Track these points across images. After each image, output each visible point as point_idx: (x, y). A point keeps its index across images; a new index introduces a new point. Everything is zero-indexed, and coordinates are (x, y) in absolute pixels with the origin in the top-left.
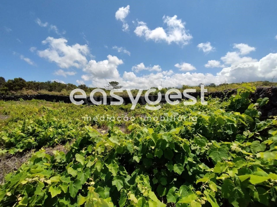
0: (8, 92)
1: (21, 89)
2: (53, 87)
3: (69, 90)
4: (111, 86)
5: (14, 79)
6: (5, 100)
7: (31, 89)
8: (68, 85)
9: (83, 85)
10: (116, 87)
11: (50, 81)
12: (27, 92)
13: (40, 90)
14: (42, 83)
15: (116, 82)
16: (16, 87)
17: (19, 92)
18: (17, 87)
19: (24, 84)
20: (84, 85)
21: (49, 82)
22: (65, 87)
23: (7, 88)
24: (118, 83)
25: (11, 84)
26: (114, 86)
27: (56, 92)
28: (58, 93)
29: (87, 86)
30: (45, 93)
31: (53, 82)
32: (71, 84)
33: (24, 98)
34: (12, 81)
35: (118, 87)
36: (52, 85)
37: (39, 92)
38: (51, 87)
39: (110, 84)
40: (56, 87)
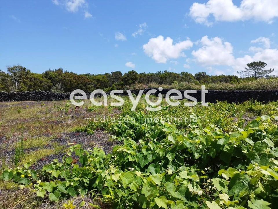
0: (124, 86)
1: (134, 83)
2: (163, 79)
3: (182, 81)
4: (251, 71)
5: (128, 73)
6: (121, 96)
7: (142, 82)
8: (181, 74)
9: (201, 72)
10: (260, 71)
11: (161, 71)
12: (139, 86)
13: (151, 83)
14: (153, 75)
15: (260, 62)
16: (129, 81)
17: (132, 86)
18: (131, 81)
19: (136, 77)
20: (203, 73)
21: (159, 73)
22: (178, 77)
23: (123, 83)
24: (265, 63)
25: (126, 78)
26: (256, 70)
27: (166, 85)
28: (168, 86)
29: (207, 74)
30: (155, 87)
31: (163, 72)
32: (186, 72)
33: (136, 93)
34: (127, 74)
35: (265, 71)
36: (162, 76)
37: (150, 86)
38: (161, 78)
39: (248, 68)
40: (166, 78)
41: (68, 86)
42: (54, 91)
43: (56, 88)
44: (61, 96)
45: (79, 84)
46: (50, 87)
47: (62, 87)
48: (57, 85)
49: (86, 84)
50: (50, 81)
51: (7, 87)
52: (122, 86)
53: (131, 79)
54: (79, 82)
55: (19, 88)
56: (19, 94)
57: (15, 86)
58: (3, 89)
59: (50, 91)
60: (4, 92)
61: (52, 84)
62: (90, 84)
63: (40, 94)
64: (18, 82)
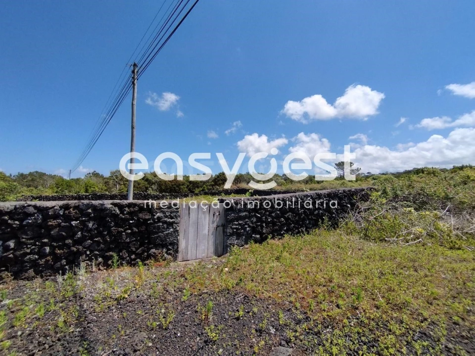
4: (340, 170)
35: (353, 170)
41: (163, 187)
42: (150, 191)
43: (152, 189)
44: (157, 197)
45: (173, 185)
46: (147, 188)
47: (157, 189)
48: (153, 186)
49: (180, 185)
50: (146, 183)
51: (110, 188)
52: (212, 187)
53: (221, 180)
54: (173, 184)
55: (120, 190)
56: (119, 195)
57: (117, 188)
58: (106, 190)
59: (146, 192)
60: (107, 193)
61: (148, 186)
62: (183, 185)
63: (138, 195)
64: (119, 184)
